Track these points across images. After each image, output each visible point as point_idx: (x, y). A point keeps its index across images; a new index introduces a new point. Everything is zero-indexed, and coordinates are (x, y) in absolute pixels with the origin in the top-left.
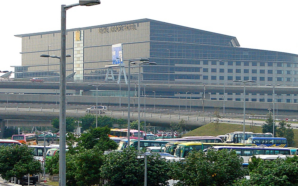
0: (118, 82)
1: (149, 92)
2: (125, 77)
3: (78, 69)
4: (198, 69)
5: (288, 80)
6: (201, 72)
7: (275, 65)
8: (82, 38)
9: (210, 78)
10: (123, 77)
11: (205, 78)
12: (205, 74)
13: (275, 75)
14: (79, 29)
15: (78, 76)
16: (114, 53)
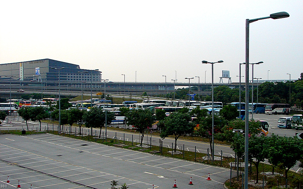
0: (38, 81)
1: (48, 84)
2: (41, 79)
3: (21, 77)
4: (66, 77)
5: (97, 80)
6: (67, 78)
7: (93, 75)
8: (23, 66)
9: (70, 80)
10: (40, 79)
11: (69, 79)
12: (69, 78)
13: (93, 79)
14: (22, 62)
15: (22, 79)
16: (36, 71)
